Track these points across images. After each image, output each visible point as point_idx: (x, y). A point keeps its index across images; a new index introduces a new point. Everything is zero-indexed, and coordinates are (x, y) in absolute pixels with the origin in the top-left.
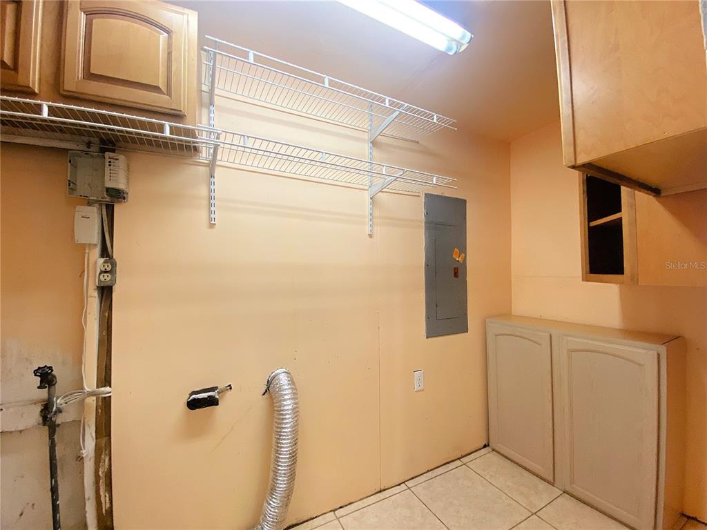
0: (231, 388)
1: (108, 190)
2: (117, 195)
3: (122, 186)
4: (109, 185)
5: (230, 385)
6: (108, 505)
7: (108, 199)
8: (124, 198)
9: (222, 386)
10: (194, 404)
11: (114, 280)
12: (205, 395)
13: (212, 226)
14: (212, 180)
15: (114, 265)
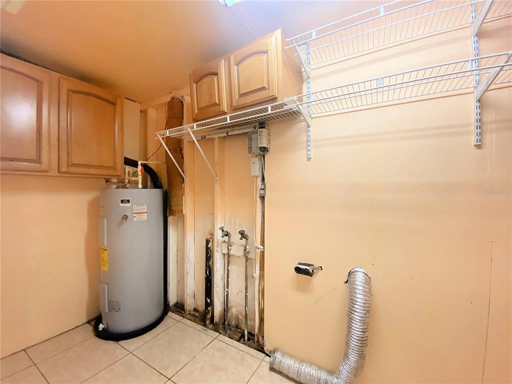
0: (322, 269)
1: (260, 148)
2: (264, 150)
3: (265, 145)
4: (260, 146)
5: (321, 267)
6: (262, 306)
7: (261, 153)
8: (268, 151)
9: (317, 265)
10: (298, 270)
11: (265, 193)
12: (304, 267)
13: (309, 159)
14: (309, 129)
15: (265, 186)
